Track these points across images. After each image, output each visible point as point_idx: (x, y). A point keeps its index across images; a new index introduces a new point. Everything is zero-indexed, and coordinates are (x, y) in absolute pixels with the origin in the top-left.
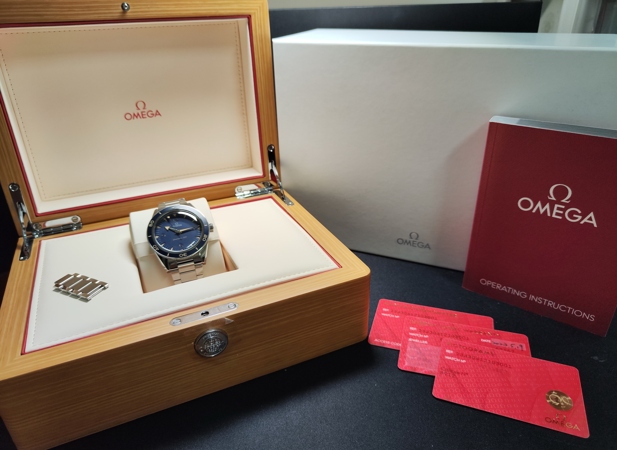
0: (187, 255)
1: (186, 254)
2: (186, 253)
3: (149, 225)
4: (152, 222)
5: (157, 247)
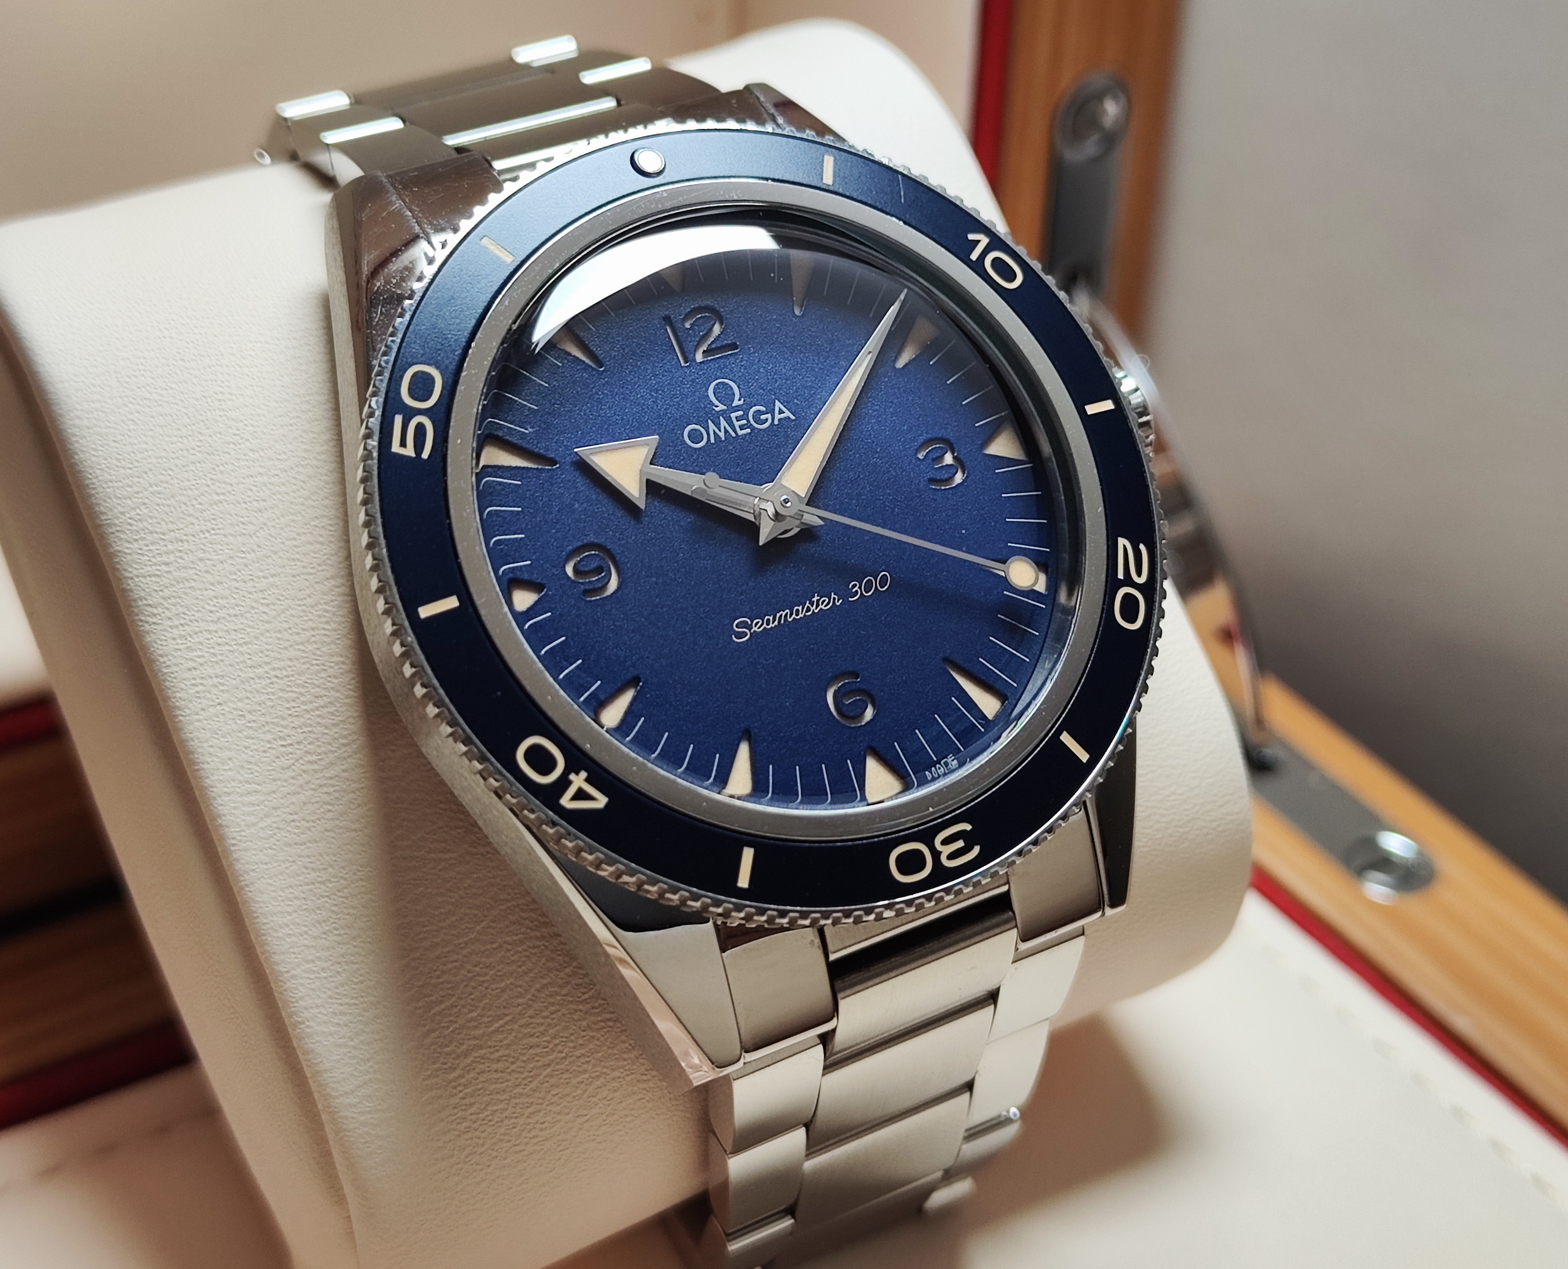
0: (976, 850)
1: (970, 840)
2: (967, 827)
4: (419, 395)
5: (573, 764)
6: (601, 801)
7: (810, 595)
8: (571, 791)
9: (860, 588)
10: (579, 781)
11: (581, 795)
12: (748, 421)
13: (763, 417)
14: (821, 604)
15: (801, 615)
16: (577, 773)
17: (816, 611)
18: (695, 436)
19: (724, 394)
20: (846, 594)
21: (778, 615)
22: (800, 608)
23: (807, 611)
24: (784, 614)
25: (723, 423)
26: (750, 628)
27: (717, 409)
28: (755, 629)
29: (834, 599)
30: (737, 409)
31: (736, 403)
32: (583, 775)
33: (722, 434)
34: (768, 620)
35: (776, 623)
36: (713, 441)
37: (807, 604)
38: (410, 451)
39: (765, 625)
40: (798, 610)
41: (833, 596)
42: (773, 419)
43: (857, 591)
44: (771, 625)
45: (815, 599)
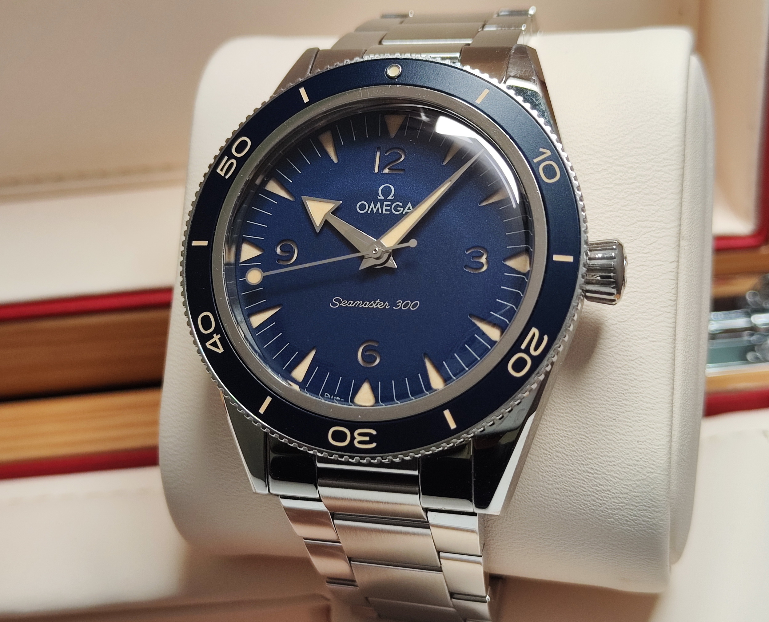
0: (374, 445)
1: (373, 439)
2: (374, 432)
3: (218, 160)
4: (238, 150)
5: (217, 330)
6: (221, 350)
7: (376, 299)
8: (212, 341)
9: (402, 304)
10: (216, 338)
11: (214, 344)
12: (391, 208)
13: (399, 208)
14: (379, 305)
15: (366, 306)
16: (217, 335)
17: (375, 307)
18: (362, 207)
19: (386, 192)
20: (393, 304)
21: (356, 302)
22: (368, 303)
23: (370, 306)
24: (359, 302)
25: (379, 205)
26: (340, 303)
27: (379, 198)
28: (342, 304)
29: (387, 304)
30: (389, 201)
31: (390, 198)
32: (219, 336)
33: (375, 210)
34: (351, 302)
35: (353, 305)
36: (369, 212)
37: (372, 302)
38: (222, 174)
39: (347, 304)
40: (366, 303)
41: (387, 303)
42: (403, 211)
43: (399, 305)
44: (350, 305)
45: (377, 301)
